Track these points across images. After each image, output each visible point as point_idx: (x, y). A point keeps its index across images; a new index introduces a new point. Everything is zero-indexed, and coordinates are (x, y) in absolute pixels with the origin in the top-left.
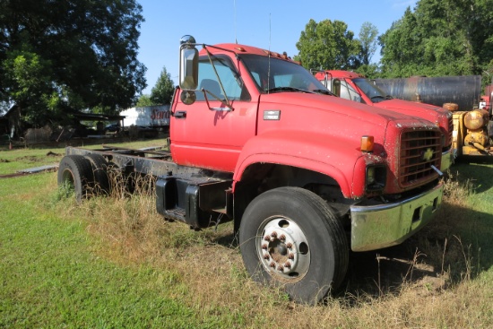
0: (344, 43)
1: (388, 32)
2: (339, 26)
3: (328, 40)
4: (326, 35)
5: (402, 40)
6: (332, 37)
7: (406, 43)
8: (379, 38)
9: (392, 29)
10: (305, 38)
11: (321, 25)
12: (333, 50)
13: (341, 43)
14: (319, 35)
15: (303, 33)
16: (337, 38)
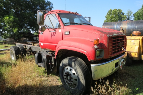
0: (121, 16)
1: (136, 12)
2: (120, 11)
3: (115, 15)
4: (115, 13)
5: (140, 15)
6: (117, 14)
7: (142, 16)
8: (133, 15)
9: (138, 11)
10: (108, 15)
11: (113, 10)
12: (117, 18)
13: (120, 16)
14: (113, 13)
15: (108, 13)
16: (118, 15)
